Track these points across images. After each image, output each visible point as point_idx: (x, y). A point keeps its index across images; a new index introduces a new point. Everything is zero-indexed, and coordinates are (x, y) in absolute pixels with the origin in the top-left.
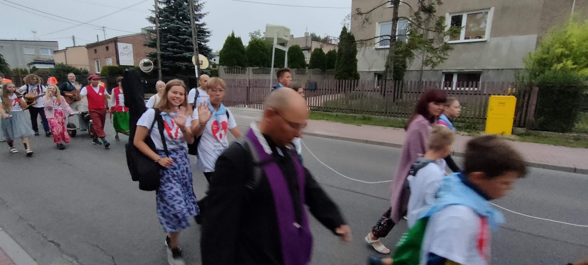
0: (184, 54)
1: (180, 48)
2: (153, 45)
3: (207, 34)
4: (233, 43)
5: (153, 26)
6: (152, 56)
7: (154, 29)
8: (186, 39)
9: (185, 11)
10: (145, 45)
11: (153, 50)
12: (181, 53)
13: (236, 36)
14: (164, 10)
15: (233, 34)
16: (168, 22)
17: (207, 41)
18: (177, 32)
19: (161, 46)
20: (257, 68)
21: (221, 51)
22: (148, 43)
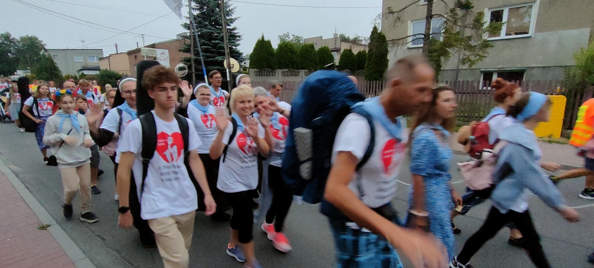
0: (216, 58)
1: (212, 52)
2: (187, 50)
3: (238, 38)
4: (263, 46)
5: (188, 32)
6: (187, 61)
7: (188, 34)
8: (218, 43)
9: (217, 16)
10: (180, 51)
11: (187, 55)
12: (214, 57)
13: (266, 39)
14: (198, 16)
15: (263, 38)
16: (201, 27)
17: (239, 45)
18: (210, 37)
19: (194, 50)
20: (287, 70)
21: (252, 54)
22: (183, 49)
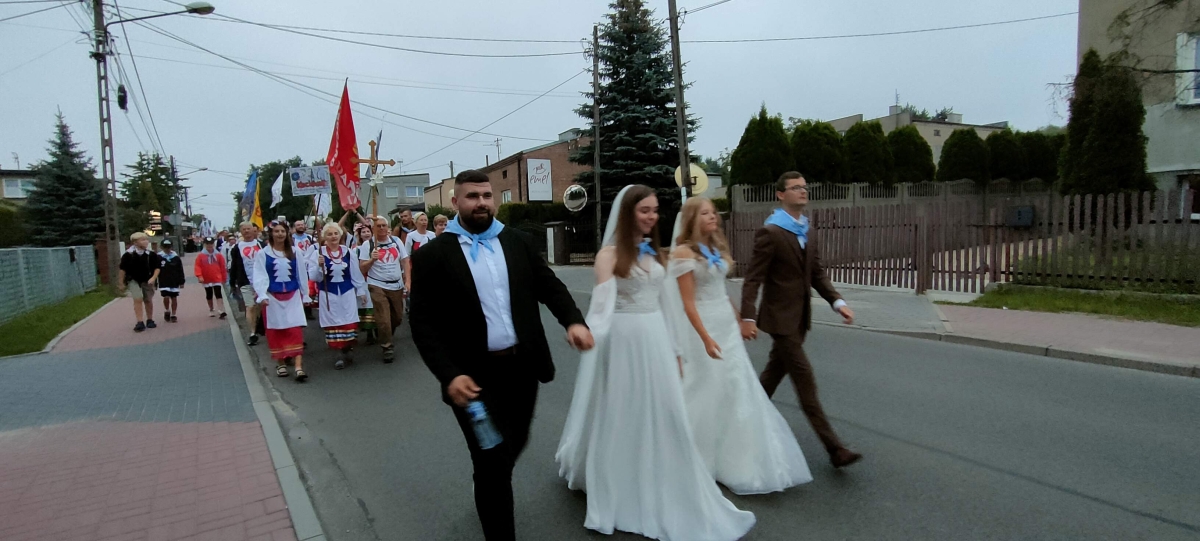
4: (762, 130)
6: (583, 179)
10: (573, 160)
11: (586, 169)
13: (771, 114)
15: (763, 113)
19: (602, 157)
20: (818, 184)
21: (736, 152)
22: (578, 156)
